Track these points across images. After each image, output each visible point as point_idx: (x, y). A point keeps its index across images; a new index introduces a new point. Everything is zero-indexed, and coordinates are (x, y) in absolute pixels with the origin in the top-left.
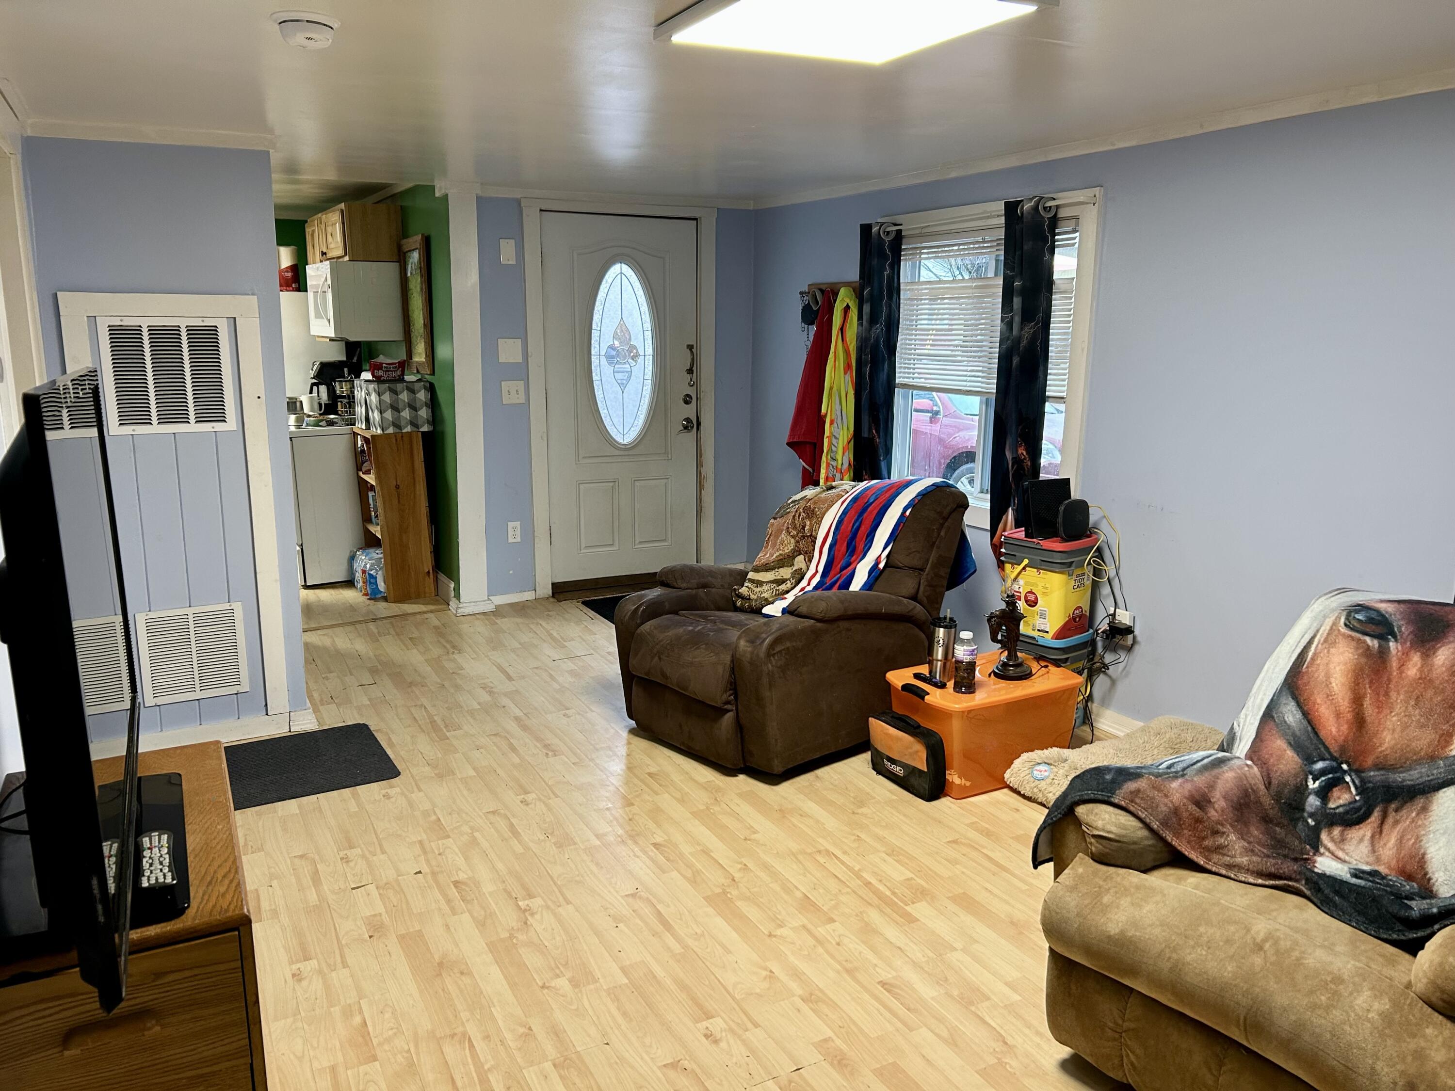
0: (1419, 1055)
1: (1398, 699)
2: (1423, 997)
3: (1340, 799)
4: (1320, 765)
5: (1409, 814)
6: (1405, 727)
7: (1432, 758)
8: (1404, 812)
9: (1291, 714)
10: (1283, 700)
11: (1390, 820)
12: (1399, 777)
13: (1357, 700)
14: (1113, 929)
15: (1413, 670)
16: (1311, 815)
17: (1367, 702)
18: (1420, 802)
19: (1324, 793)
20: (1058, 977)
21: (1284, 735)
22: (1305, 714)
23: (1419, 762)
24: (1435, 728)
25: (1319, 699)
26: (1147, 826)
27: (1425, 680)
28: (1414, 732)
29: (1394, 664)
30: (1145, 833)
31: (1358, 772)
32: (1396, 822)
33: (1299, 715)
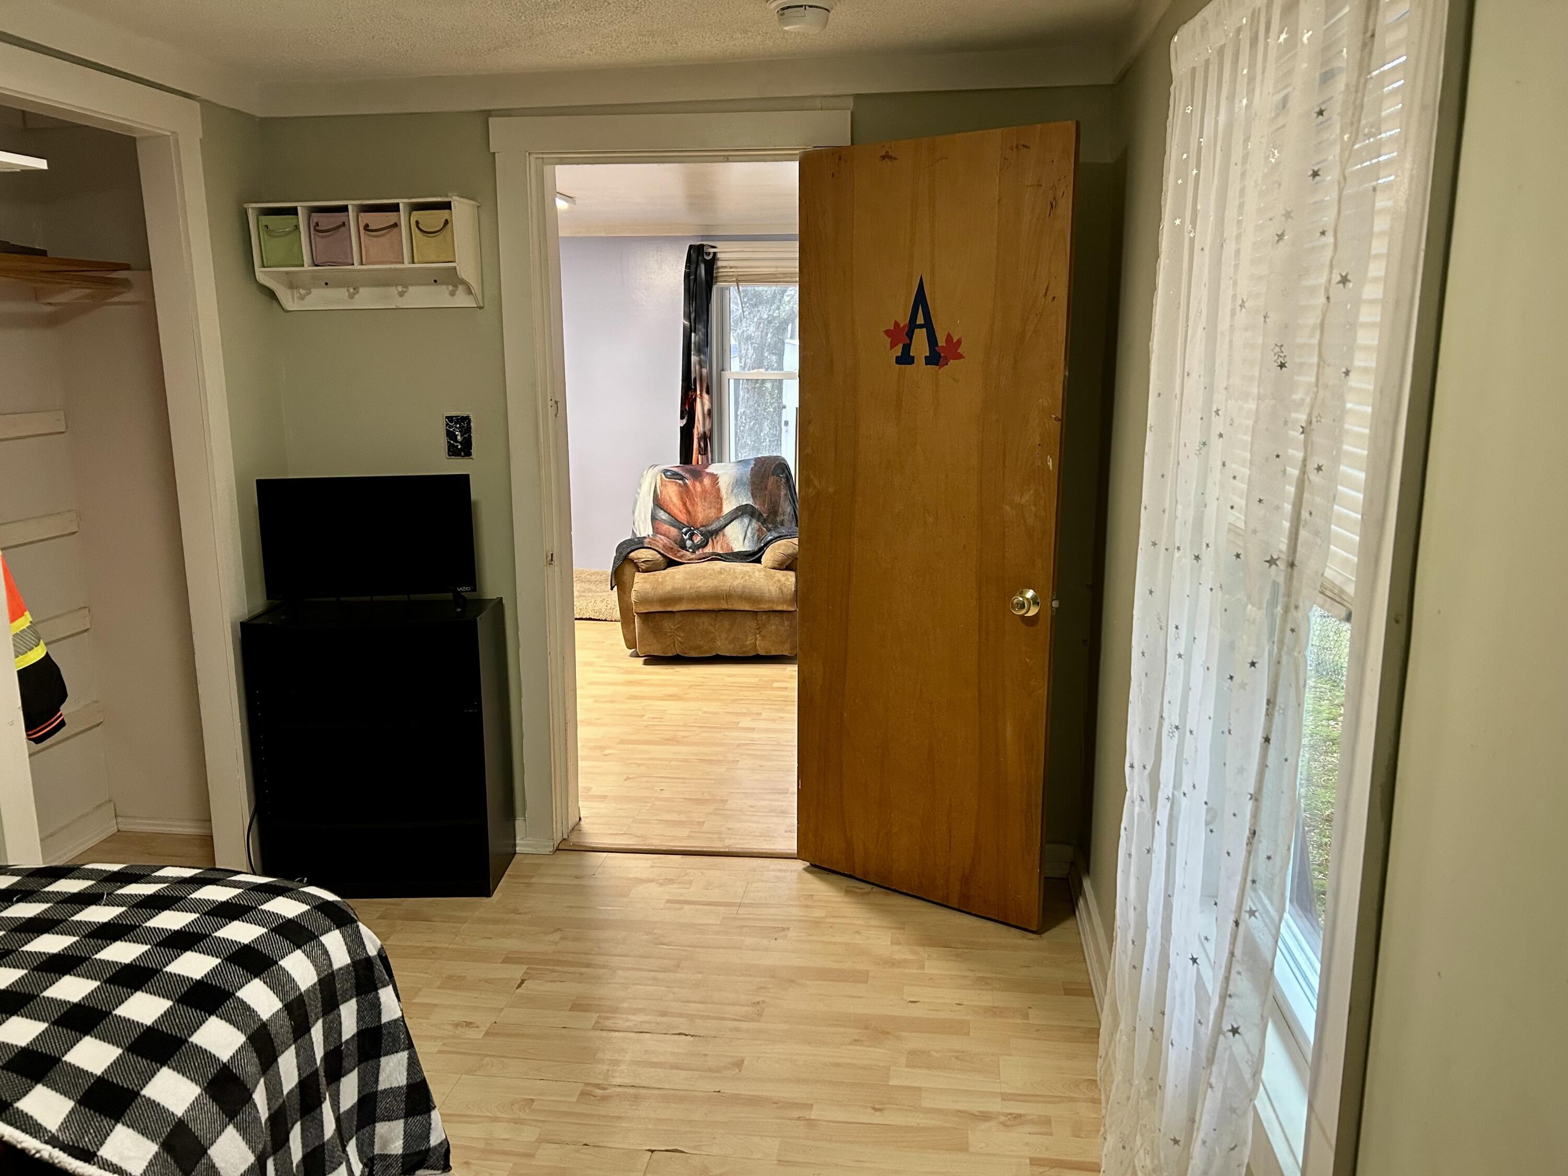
0: (779, 581)
1: (697, 500)
2: (776, 566)
3: (698, 539)
4: (684, 530)
5: (720, 537)
6: (704, 510)
7: (718, 518)
8: (718, 538)
9: (663, 515)
10: (657, 511)
11: (715, 542)
12: (710, 528)
13: (684, 504)
14: (669, 588)
15: (699, 489)
16: (690, 548)
17: (688, 504)
18: (721, 533)
19: (691, 538)
20: (643, 622)
21: (665, 523)
22: (669, 514)
23: (714, 521)
24: (714, 507)
25: (672, 507)
26: (659, 553)
27: (704, 491)
28: (708, 511)
29: (691, 488)
30: (659, 556)
31: (698, 529)
32: (717, 542)
33: (667, 515)
